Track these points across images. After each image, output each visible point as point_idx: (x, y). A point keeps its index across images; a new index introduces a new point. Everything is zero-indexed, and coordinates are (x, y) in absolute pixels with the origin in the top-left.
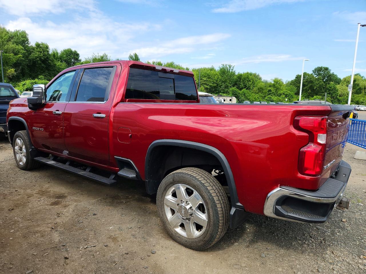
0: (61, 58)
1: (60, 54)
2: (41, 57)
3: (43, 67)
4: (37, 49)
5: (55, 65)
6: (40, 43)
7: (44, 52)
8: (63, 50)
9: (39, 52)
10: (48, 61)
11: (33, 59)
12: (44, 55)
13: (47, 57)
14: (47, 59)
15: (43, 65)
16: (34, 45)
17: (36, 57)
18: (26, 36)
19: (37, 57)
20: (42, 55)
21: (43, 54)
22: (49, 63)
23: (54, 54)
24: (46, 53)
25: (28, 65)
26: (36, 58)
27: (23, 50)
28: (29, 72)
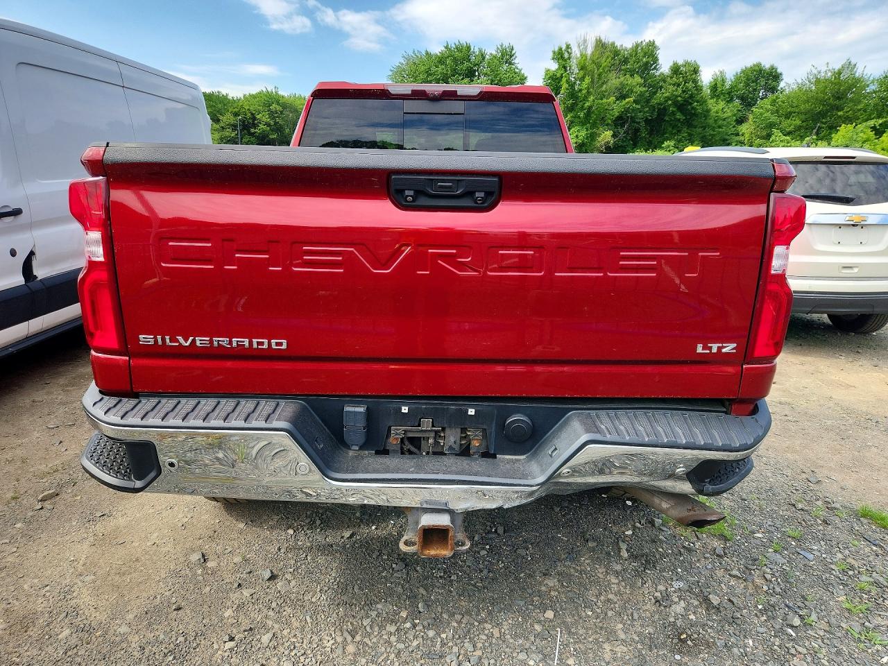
0: (729, 93)
1: (730, 83)
2: (677, 96)
3: (679, 120)
4: (671, 78)
5: (708, 111)
6: (680, 62)
7: (685, 83)
8: (739, 71)
9: (674, 85)
10: (691, 104)
11: (659, 104)
12: (684, 92)
13: (692, 95)
14: (690, 101)
15: (679, 116)
16: (667, 71)
17: (666, 97)
18: (652, 51)
19: (668, 98)
20: (680, 90)
21: (682, 88)
22: (693, 108)
23: (716, 84)
24: (690, 85)
25: (647, 119)
26: (667, 101)
27: (641, 85)
28: (647, 136)
